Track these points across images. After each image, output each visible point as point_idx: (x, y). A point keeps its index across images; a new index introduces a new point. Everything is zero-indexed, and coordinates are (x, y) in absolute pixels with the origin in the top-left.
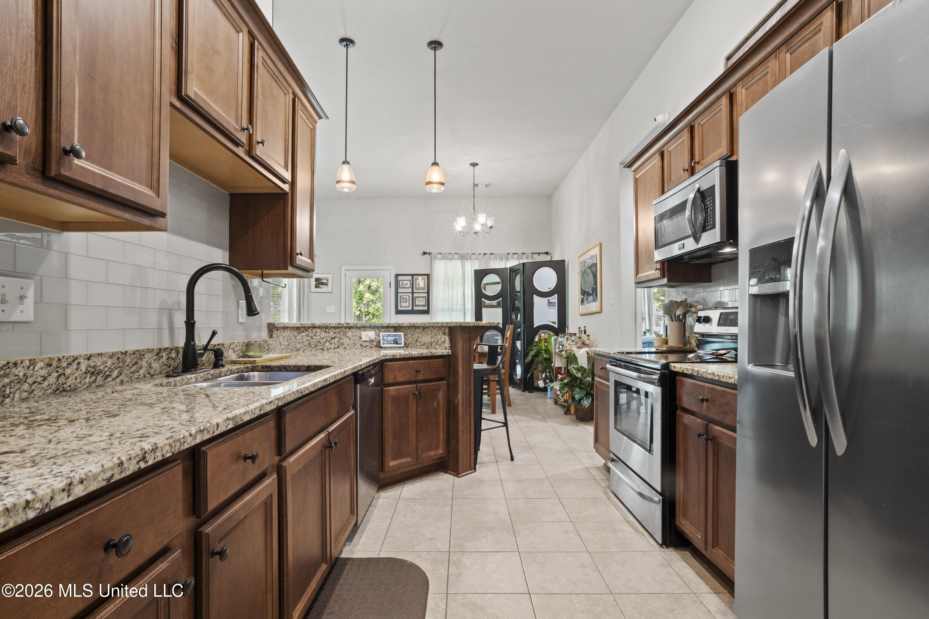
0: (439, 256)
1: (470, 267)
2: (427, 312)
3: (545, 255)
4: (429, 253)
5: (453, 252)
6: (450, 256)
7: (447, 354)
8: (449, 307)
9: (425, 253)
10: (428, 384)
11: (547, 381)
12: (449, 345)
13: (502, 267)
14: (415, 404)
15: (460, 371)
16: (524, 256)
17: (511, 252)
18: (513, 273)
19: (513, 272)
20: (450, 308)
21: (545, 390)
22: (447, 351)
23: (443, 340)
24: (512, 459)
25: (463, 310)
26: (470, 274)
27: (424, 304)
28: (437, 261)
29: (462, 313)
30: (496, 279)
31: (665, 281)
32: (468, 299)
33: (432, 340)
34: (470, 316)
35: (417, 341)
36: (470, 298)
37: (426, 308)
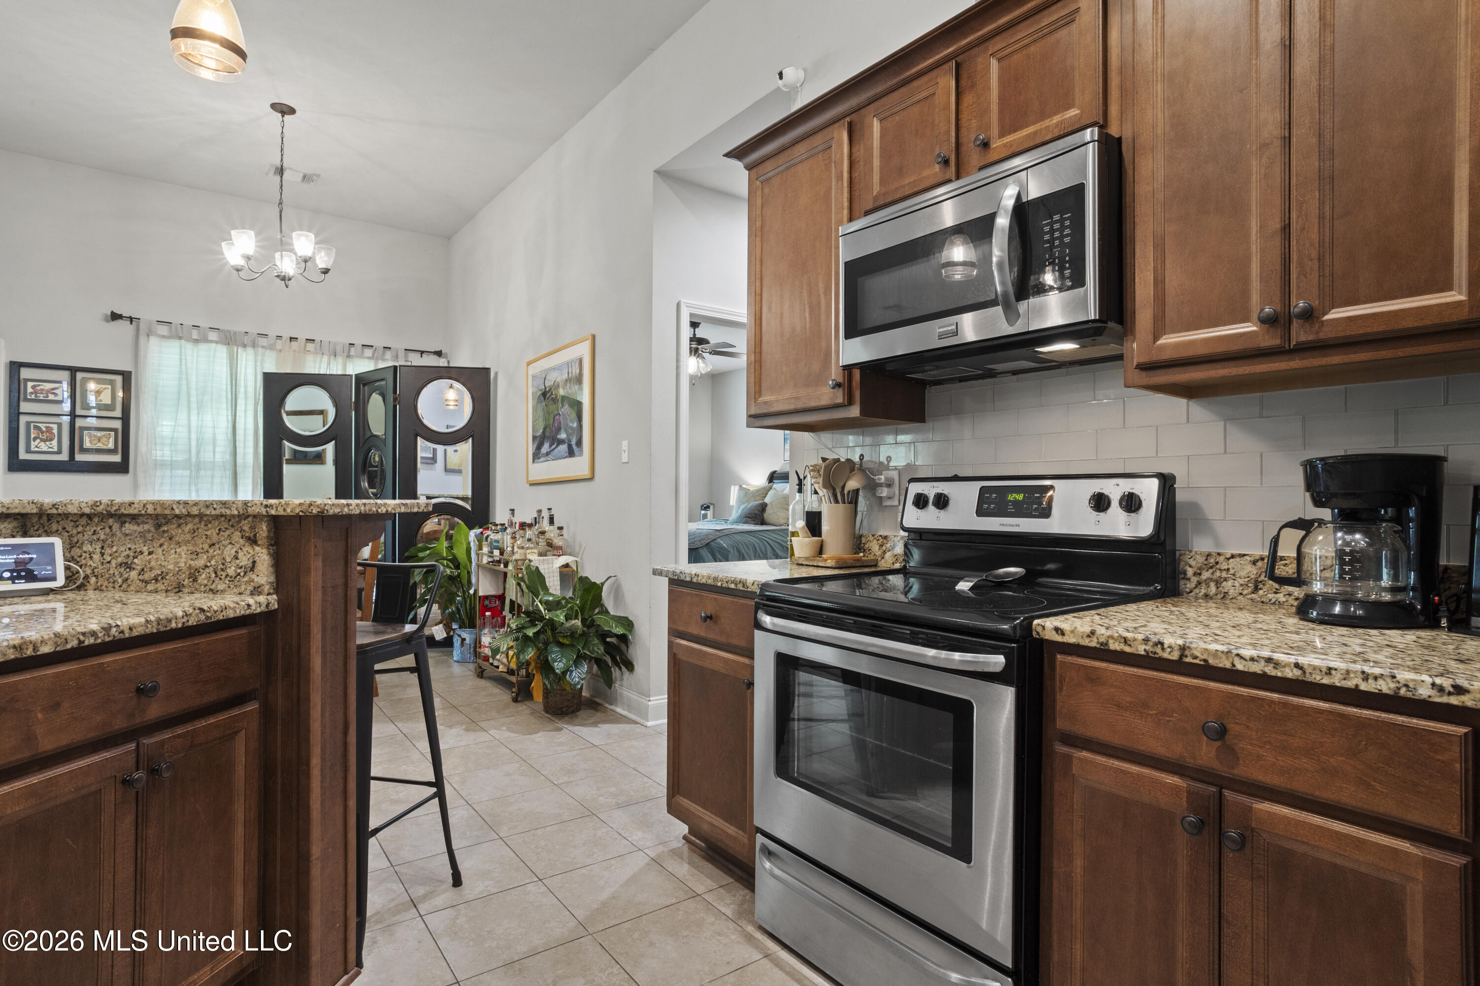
0: (163, 330)
1: (251, 364)
2: (122, 468)
3: (436, 357)
4: (131, 319)
5: (204, 324)
6: (195, 334)
7: (263, 608)
8: (190, 459)
9: (115, 317)
10: (189, 727)
11: (455, 626)
12: (272, 579)
13: (334, 373)
14: (128, 821)
15: (317, 662)
16: (388, 355)
17: (359, 342)
18: (366, 387)
19: (364, 385)
20: (194, 460)
21: (448, 643)
22: (262, 599)
23: (244, 561)
24: (457, 881)
25: (229, 466)
26: (251, 384)
27: (111, 445)
28: (153, 340)
29: (229, 473)
30: (319, 399)
31: (854, 411)
32: (245, 441)
33: (201, 562)
34: (250, 481)
35: (129, 567)
36: (250, 438)
37: (117, 458)
